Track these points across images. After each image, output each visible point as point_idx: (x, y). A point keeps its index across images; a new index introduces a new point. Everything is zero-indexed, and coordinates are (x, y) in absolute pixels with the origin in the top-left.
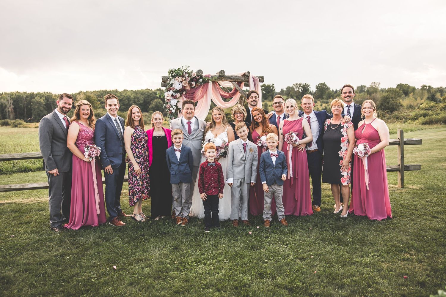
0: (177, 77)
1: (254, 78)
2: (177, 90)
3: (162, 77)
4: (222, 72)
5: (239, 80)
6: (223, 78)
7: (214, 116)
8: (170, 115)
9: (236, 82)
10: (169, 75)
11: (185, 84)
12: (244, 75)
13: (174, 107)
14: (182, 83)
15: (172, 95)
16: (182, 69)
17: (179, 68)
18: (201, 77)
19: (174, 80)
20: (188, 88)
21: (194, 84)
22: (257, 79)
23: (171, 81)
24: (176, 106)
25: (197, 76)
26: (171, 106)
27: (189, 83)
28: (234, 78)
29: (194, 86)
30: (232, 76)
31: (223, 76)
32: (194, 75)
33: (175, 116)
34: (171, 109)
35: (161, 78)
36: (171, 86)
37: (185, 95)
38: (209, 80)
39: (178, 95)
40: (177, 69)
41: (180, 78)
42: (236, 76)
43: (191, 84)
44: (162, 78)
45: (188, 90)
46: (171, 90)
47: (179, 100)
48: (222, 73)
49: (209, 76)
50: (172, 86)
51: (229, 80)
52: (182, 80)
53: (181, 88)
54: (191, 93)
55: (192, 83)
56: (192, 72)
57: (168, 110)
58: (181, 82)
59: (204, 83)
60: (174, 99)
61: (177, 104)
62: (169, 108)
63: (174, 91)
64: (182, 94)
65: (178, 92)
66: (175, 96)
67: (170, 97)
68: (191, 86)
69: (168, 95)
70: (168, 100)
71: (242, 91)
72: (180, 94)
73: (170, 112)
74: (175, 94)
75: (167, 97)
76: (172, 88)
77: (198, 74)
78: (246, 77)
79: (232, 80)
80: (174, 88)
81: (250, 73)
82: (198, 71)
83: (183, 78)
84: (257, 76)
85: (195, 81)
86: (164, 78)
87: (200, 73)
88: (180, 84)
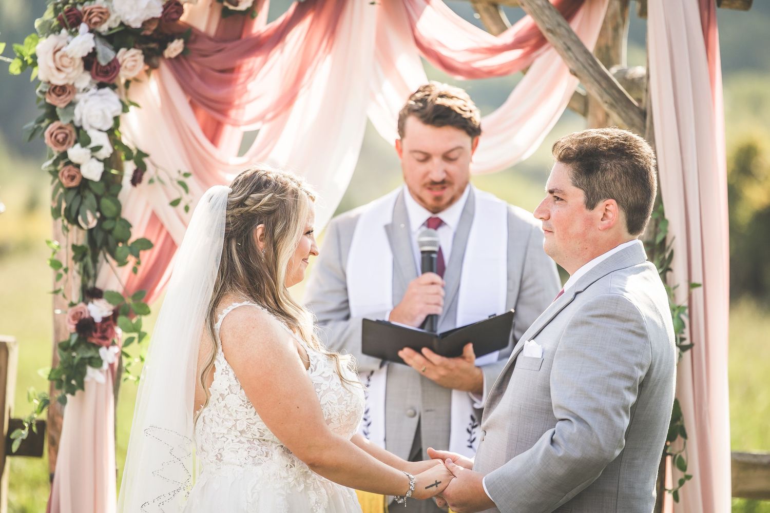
2: (128, 27)
8: (72, 194)
13: (99, 139)
15: (89, 61)
24: (111, 133)
26: (81, 136)
29: (243, 6)
33: (105, 203)
34: (76, 153)
37: (177, 63)
39: (131, 61)
46: (83, 27)
47: (137, 93)
57: (56, 163)
60: (101, 86)
61: (116, 119)
62: (62, 149)
63: (103, 28)
64: (160, 53)
65: (131, 39)
66: (109, 64)
67: (70, 70)
68: (226, 4)
69: (62, 57)
70: (61, 90)
71: (587, 66)
72: (144, 53)
73: (72, 178)
74: (111, 55)
75: (50, 68)
76: (90, 13)
80: (104, 14)
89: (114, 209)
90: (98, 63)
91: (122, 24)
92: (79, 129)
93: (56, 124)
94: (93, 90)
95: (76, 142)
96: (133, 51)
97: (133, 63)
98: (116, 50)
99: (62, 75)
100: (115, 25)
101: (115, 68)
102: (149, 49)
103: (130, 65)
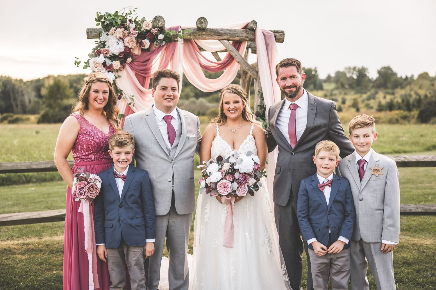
0: (113, 29)
1: (265, 33)
2: (115, 55)
3: (88, 29)
4: (202, 20)
5: (237, 38)
6: (204, 33)
7: (226, 106)
9: (231, 42)
10: (98, 25)
11: (131, 42)
12: (246, 27)
14: (123, 40)
15: (104, 64)
16: (123, 13)
17: (117, 12)
18: (162, 30)
19: (108, 35)
20: (137, 52)
21: (147, 43)
22: (271, 36)
23: (103, 36)
25: (154, 27)
27: (137, 42)
28: (226, 34)
29: (147, 47)
30: (222, 30)
31: (204, 29)
32: (147, 26)
35: (86, 32)
36: (102, 46)
37: (130, 64)
38: (177, 36)
39: (117, 64)
40: (113, 13)
41: (120, 32)
42: (230, 30)
44: (87, 32)
45: (136, 55)
46: (102, 55)
47: (120, 73)
48: (201, 23)
49: (177, 29)
50: (104, 47)
51: (217, 37)
52: (124, 36)
53: (123, 50)
54: (142, 61)
55: (143, 41)
56: (143, 20)
58: (121, 39)
59: (166, 43)
60: (109, 72)
61: (114, 81)
63: (108, 55)
64: (125, 62)
65: (117, 59)
66: (110, 65)
67: (99, 67)
68: (142, 47)
69: (96, 63)
71: (241, 59)
72: (120, 62)
74: (110, 63)
75: (93, 67)
76: (103, 51)
77: (155, 24)
78: (250, 32)
79: (223, 38)
80: (108, 52)
81: (256, 23)
82: (155, 19)
83: (124, 30)
84: (271, 31)
85: (150, 38)
86: (91, 32)
87: (159, 22)
88: (119, 42)
90: (107, 66)
96: (117, 62)
97: (117, 65)
98: (112, 62)
99: (97, 69)
100: (111, 54)
101: (112, 66)
102: (122, 61)
103: (116, 65)
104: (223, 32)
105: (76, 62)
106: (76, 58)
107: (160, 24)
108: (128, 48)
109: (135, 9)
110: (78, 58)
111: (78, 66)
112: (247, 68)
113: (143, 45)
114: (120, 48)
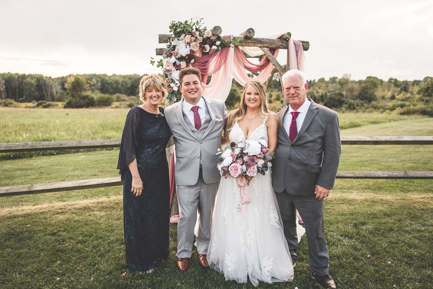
0: (184, 35)
1: (295, 43)
3: (159, 35)
4: (251, 31)
5: (274, 46)
6: (250, 41)
7: (247, 96)
8: (170, 94)
9: (268, 49)
10: (171, 31)
11: (195, 47)
12: (281, 38)
14: (190, 45)
15: (174, 64)
16: (191, 23)
17: (186, 22)
18: (219, 38)
19: (179, 40)
20: (198, 55)
21: (207, 47)
22: (299, 45)
23: (174, 41)
25: (213, 35)
26: (173, 81)
27: (200, 47)
28: (266, 43)
29: (207, 51)
30: (263, 39)
31: (251, 38)
32: (208, 33)
33: (178, 96)
35: (158, 38)
37: (193, 63)
38: (230, 42)
40: (183, 22)
41: (188, 38)
42: (269, 40)
43: (204, 48)
44: (160, 38)
45: (198, 57)
46: (173, 56)
48: (250, 33)
49: (229, 37)
50: (174, 50)
51: (259, 45)
52: (190, 41)
53: (189, 53)
54: (202, 62)
55: (205, 46)
56: (205, 29)
58: (189, 44)
59: (222, 48)
60: (177, 70)
62: (168, 84)
63: (177, 57)
64: (189, 62)
65: (183, 60)
67: (170, 66)
68: (203, 51)
69: (168, 63)
70: (168, 71)
71: (277, 63)
73: (171, 90)
74: (179, 63)
75: (166, 66)
76: (174, 53)
77: (214, 33)
78: (284, 41)
79: (264, 45)
80: (177, 53)
81: (291, 35)
82: (215, 28)
83: (191, 37)
84: (299, 41)
85: (209, 44)
86: (162, 38)
87: (217, 31)
88: (187, 46)
89: (180, 97)
90: (176, 65)
91: (181, 56)
92: (172, 80)
93: (168, 78)
94: (175, 71)
95: (172, 83)
96: (184, 62)
99: (169, 67)
101: (180, 66)
102: (187, 61)
103: (183, 65)
104: (264, 41)
105: (151, 61)
106: (151, 58)
107: (218, 32)
108: (193, 51)
109: (201, 20)
110: (153, 59)
111: (153, 65)
112: (280, 70)
113: (205, 49)
114: (187, 51)
